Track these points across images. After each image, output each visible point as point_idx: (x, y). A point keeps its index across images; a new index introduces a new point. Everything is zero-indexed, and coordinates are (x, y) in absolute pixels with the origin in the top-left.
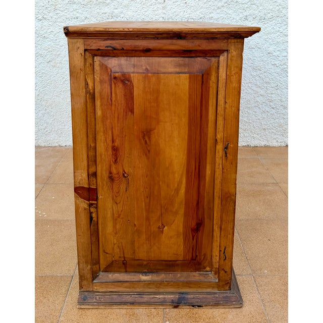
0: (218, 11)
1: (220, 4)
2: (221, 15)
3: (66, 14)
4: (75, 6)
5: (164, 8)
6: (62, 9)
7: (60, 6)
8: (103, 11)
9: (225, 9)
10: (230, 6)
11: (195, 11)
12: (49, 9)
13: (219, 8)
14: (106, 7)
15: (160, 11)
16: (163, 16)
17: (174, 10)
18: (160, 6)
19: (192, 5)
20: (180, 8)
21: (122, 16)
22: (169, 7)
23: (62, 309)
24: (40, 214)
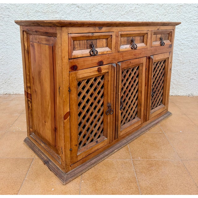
0: (122, 17)
1: (123, 13)
2: (124, 19)
4: (39, 14)
7: (30, 14)
8: (55, 17)
9: (126, 16)
10: (129, 14)
11: (108, 17)
12: (24, 15)
14: (57, 14)
17: (96, 16)
18: (88, 14)
19: (107, 13)
20: (100, 15)
22: (93, 15)
23: (26, 174)
24: (18, 128)
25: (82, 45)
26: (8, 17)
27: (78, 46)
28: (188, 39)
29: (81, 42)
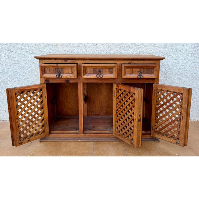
3: (45, 51)
4: (49, 47)
5: (96, 48)
6: (42, 48)
8: (64, 49)
9: (128, 48)
10: (131, 47)
11: (113, 49)
13: (125, 48)
15: (94, 49)
16: (96, 52)
17: (102, 49)
18: (95, 47)
19: (111, 46)
20: (105, 48)
21: (74, 52)
22: (99, 47)
25: (51, 71)
26: (20, 49)
27: (49, 71)
28: (186, 69)
29: (51, 69)
